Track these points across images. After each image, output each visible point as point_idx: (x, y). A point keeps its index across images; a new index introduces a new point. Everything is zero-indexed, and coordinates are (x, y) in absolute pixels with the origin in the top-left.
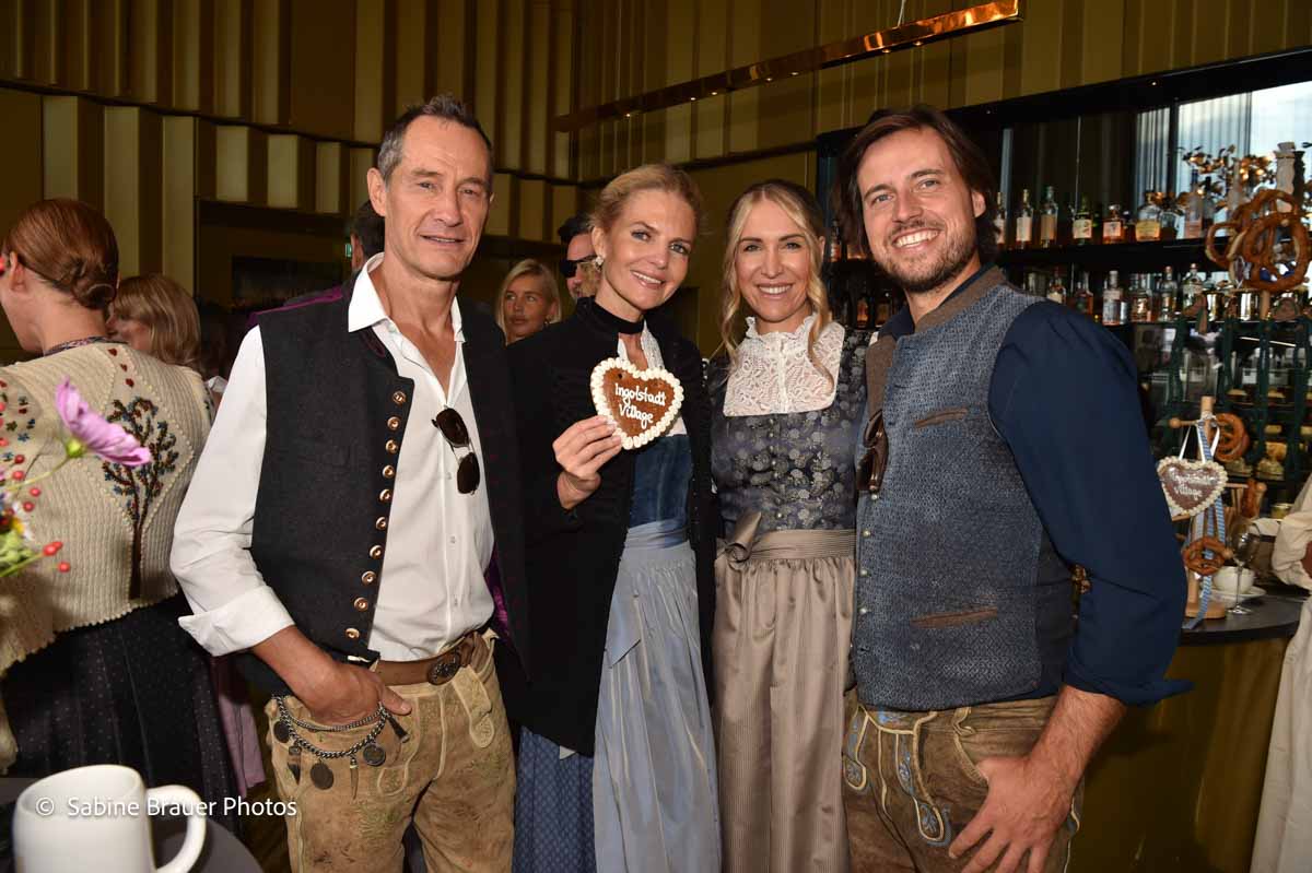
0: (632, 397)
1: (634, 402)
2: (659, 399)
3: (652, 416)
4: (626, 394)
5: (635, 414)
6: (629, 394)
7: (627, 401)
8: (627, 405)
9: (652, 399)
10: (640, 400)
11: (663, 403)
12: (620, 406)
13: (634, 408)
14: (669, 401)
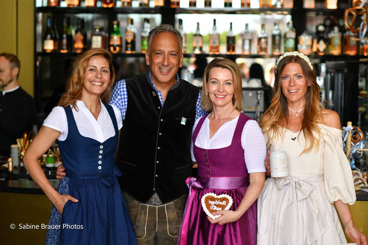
0: (215, 204)
1: (215, 205)
2: (224, 203)
3: (221, 208)
4: (212, 203)
5: (215, 208)
6: (213, 203)
7: (213, 205)
8: (213, 206)
9: (221, 203)
10: (217, 204)
11: (225, 204)
12: (210, 206)
13: (215, 207)
14: (227, 203)
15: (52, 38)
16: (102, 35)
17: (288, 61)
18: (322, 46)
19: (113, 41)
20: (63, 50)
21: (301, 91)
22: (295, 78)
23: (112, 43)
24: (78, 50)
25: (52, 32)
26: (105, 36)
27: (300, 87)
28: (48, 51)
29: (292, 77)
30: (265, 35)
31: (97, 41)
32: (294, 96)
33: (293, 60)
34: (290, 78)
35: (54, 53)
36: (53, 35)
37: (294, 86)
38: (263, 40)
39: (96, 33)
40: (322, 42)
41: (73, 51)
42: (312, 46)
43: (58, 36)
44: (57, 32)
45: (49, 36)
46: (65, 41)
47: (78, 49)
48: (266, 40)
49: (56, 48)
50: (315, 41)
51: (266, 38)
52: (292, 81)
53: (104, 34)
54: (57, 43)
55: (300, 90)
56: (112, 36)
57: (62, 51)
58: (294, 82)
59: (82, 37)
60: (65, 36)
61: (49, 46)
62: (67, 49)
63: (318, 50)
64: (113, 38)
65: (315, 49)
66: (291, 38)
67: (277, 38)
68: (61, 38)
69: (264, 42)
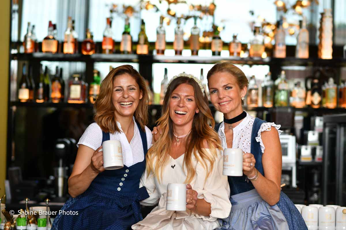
15: (27, 87)
16: (82, 84)
17: (182, 81)
18: (316, 98)
19: (93, 91)
20: (39, 99)
21: (188, 115)
22: (185, 100)
23: (91, 93)
24: (55, 100)
25: (28, 80)
26: (85, 85)
27: (189, 110)
28: (23, 101)
29: (182, 97)
30: (255, 87)
31: (76, 91)
32: (180, 120)
33: (188, 81)
34: (180, 98)
35: (30, 103)
36: (29, 84)
37: (183, 107)
38: (253, 92)
39: (75, 82)
40: (316, 95)
41: (50, 101)
42: (305, 99)
43: (34, 86)
44: (32, 81)
45: (24, 85)
46: (41, 90)
47: (55, 98)
48: (256, 92)
49: (32, 98)
50: (309, 93)
51: (257, 89)
52: (182, 102)
53: (83, 83)
54: (33, 92)
55: (188, 113)
56: (92, 85)
57: (38, 101)
58: (184, 103)
59: (59, 86)
60: (41, 85)
61: (25, 95)
62: (44, 98)
63: (312, 103)
64: (92, 87)
65: (308, 102)
66: (284, 90)
67: (269, 90)
68: (37, 87)
69: (255, 93)
